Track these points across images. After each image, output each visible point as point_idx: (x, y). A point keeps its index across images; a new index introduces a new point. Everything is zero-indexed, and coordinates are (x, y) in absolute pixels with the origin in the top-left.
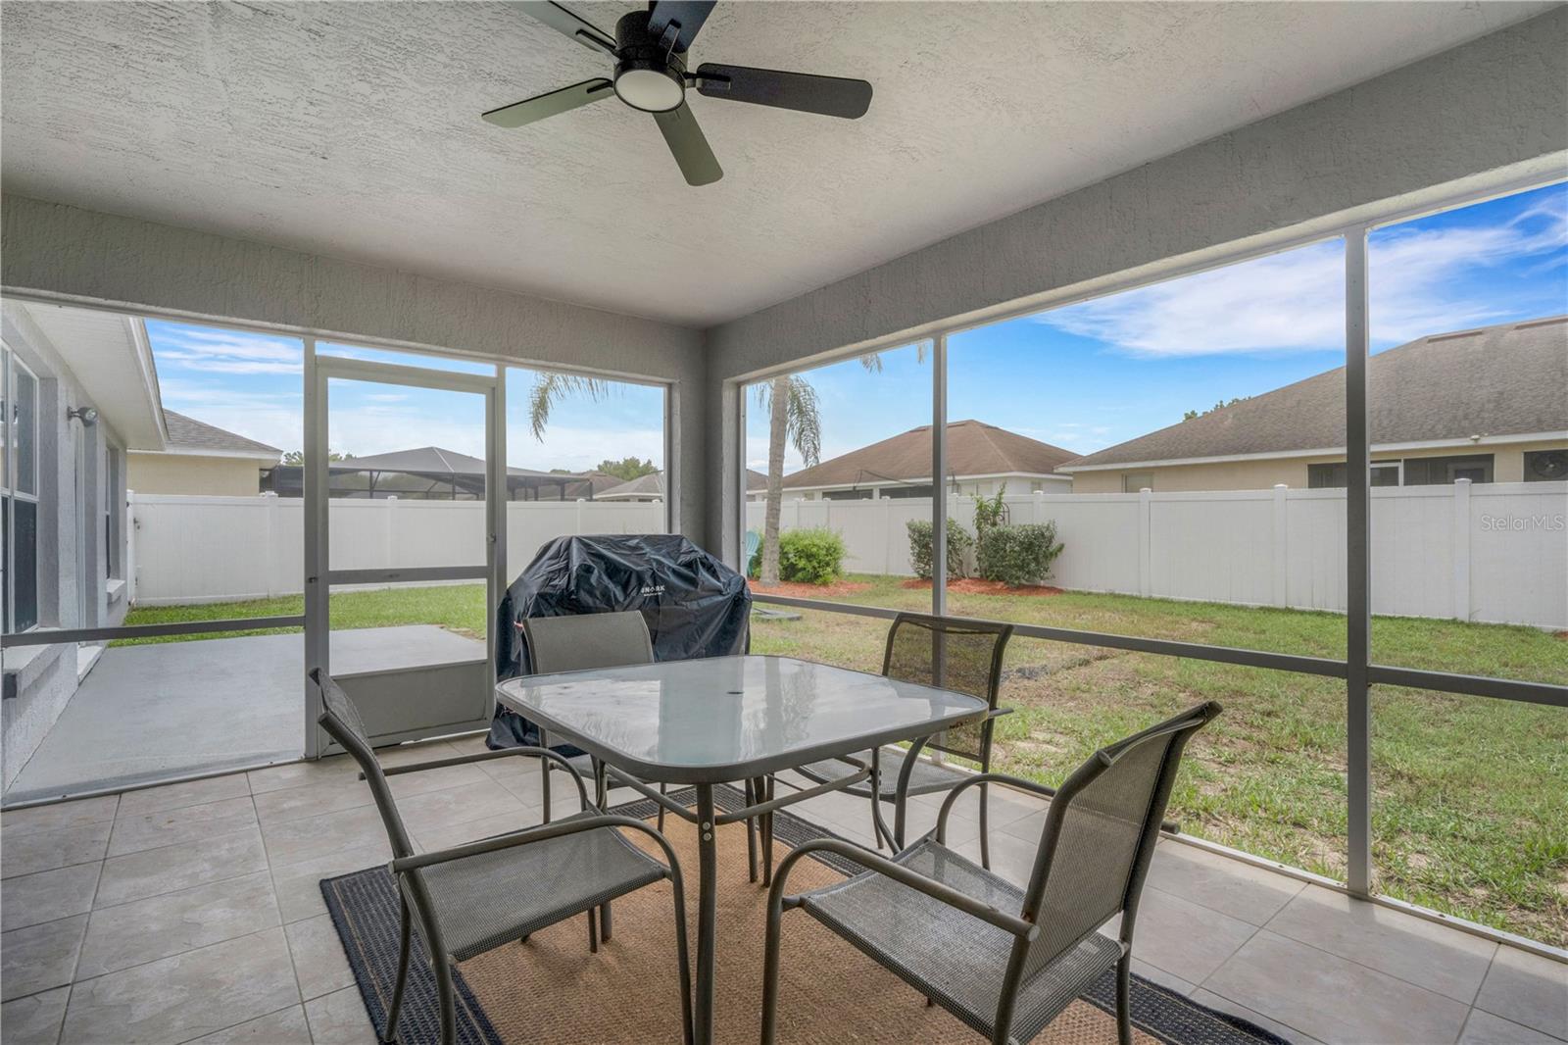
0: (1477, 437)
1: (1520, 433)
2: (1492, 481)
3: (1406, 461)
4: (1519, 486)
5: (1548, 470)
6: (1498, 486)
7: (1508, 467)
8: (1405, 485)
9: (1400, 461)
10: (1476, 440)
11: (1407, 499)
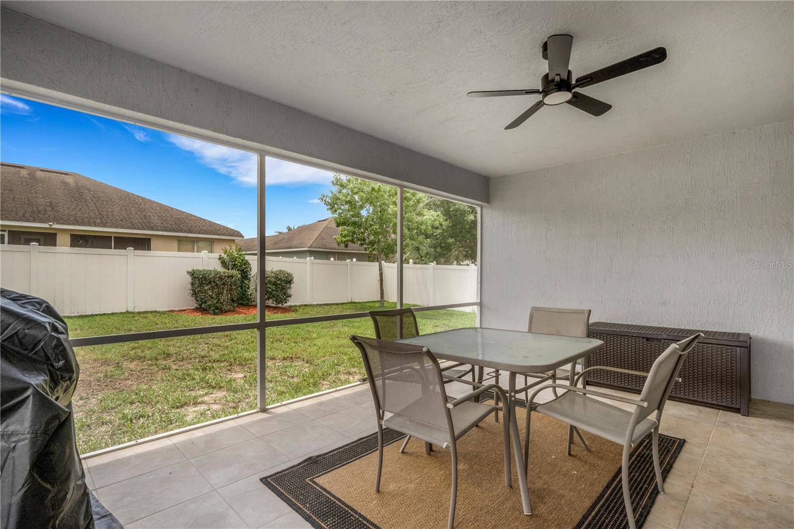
0: (52, 224)
1: (70, 225)
2: (56, 246)
3: (9, 231)
4: (68, 249)
5: (79, 243)
6: (58, 249)
7: (64, 239)
8: (9, 243)
9: (5, 231)
10: (51, 225)
11: (11, 252)
